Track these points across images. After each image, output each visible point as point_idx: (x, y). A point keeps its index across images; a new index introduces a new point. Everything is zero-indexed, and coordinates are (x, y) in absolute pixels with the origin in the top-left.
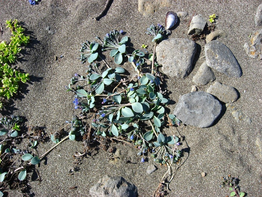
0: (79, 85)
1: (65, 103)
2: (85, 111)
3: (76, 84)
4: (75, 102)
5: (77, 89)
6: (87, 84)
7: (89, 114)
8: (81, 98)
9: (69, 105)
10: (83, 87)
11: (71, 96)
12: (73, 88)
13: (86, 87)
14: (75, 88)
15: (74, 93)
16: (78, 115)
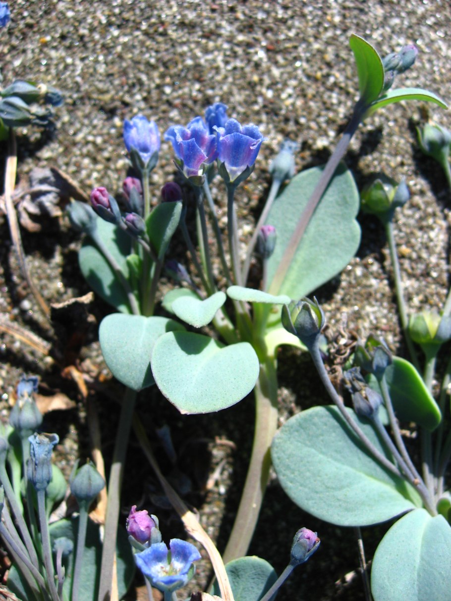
0: (404, 215)
1: (227, 29)
2: (90, 241)
3: (420, 183)
4: (213, 122)
5: (364, 181)
6: (405, 309)
7: (59, 285)
8: (256, 212)
9: (198, 73)
10: (381, 259)
11: (288, 99)
12: (372, 141)
13: (378, 285)
14: (371, 162)
15: (321, 143)
16: (67, 152)
